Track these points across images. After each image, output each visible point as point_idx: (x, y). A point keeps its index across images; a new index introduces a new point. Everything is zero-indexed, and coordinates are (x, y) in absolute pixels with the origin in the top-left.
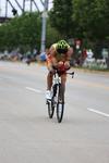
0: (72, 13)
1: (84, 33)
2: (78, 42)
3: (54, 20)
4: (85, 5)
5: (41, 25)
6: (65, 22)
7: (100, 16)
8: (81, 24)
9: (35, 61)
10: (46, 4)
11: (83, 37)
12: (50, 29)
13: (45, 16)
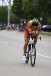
0: (22, 7)
1: (28, 16)
2: (25, 20)
3: (14, 10)
4: (28, 3)
5: (8, 12)
6: (19, 11)
7: (35, 8)
8: (26, 12)
9: (5, 29)
10: (9, 2)
11: (27, 18)
12: (12, 14)
13: (9, 8)
